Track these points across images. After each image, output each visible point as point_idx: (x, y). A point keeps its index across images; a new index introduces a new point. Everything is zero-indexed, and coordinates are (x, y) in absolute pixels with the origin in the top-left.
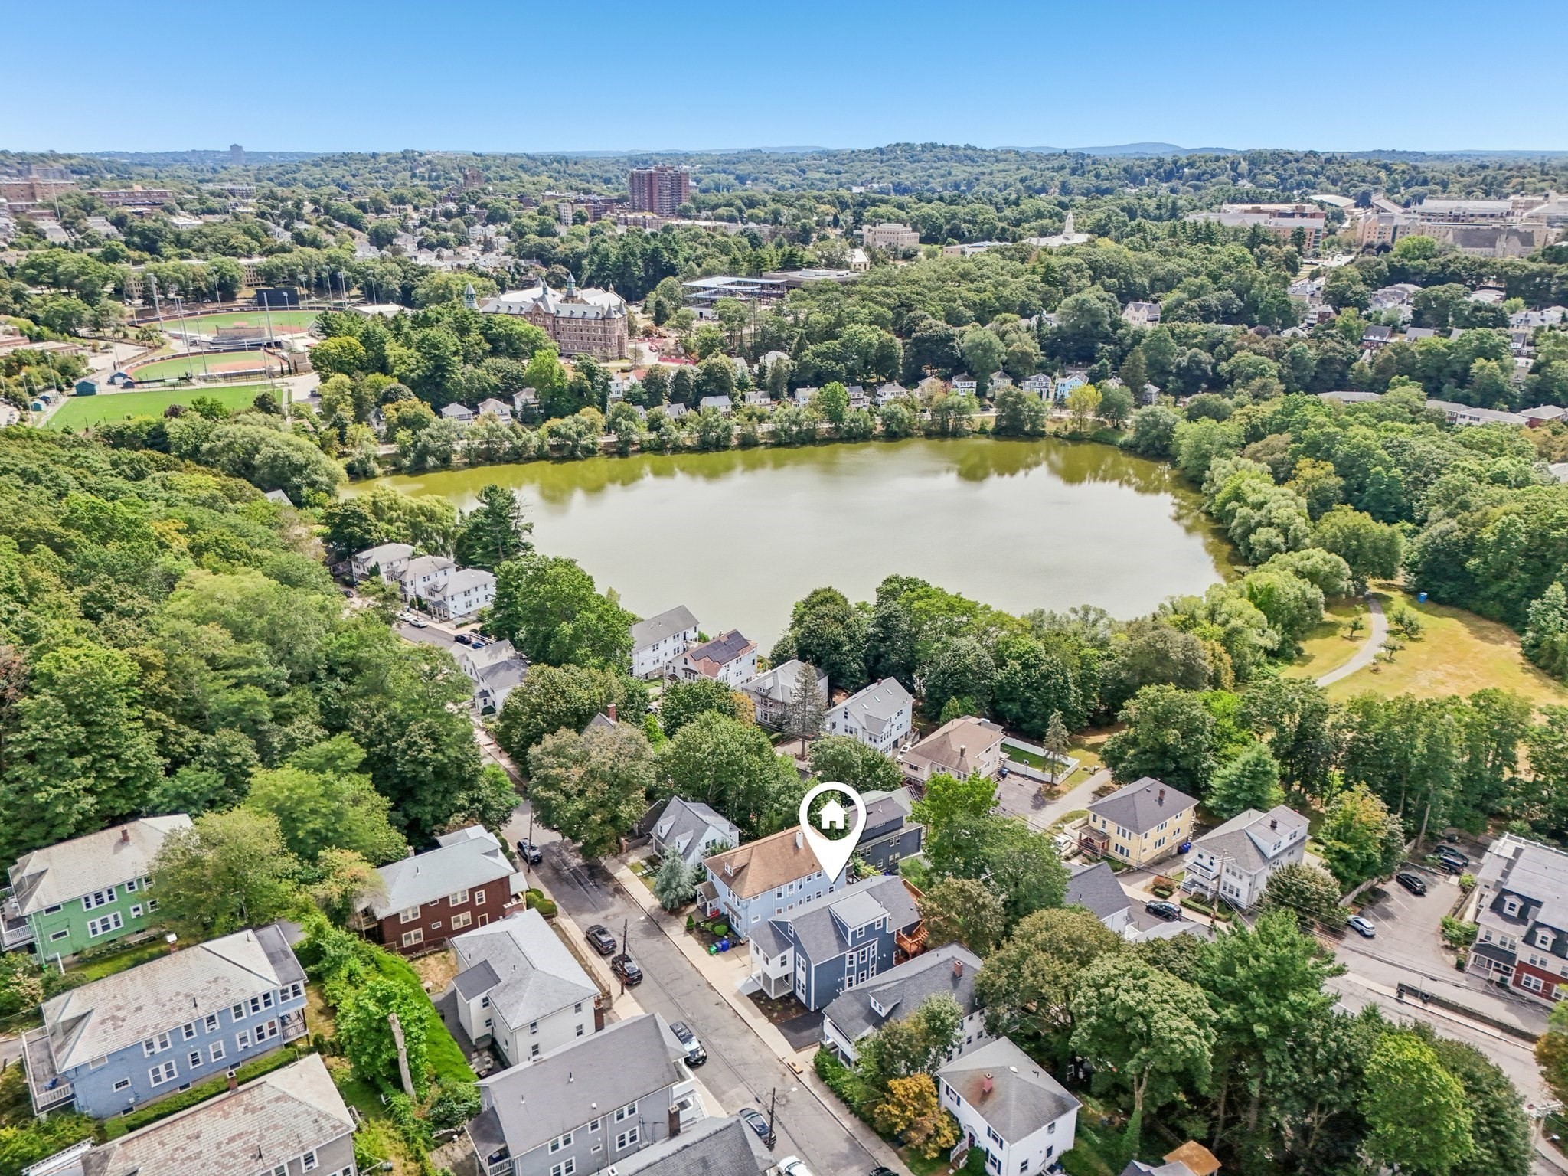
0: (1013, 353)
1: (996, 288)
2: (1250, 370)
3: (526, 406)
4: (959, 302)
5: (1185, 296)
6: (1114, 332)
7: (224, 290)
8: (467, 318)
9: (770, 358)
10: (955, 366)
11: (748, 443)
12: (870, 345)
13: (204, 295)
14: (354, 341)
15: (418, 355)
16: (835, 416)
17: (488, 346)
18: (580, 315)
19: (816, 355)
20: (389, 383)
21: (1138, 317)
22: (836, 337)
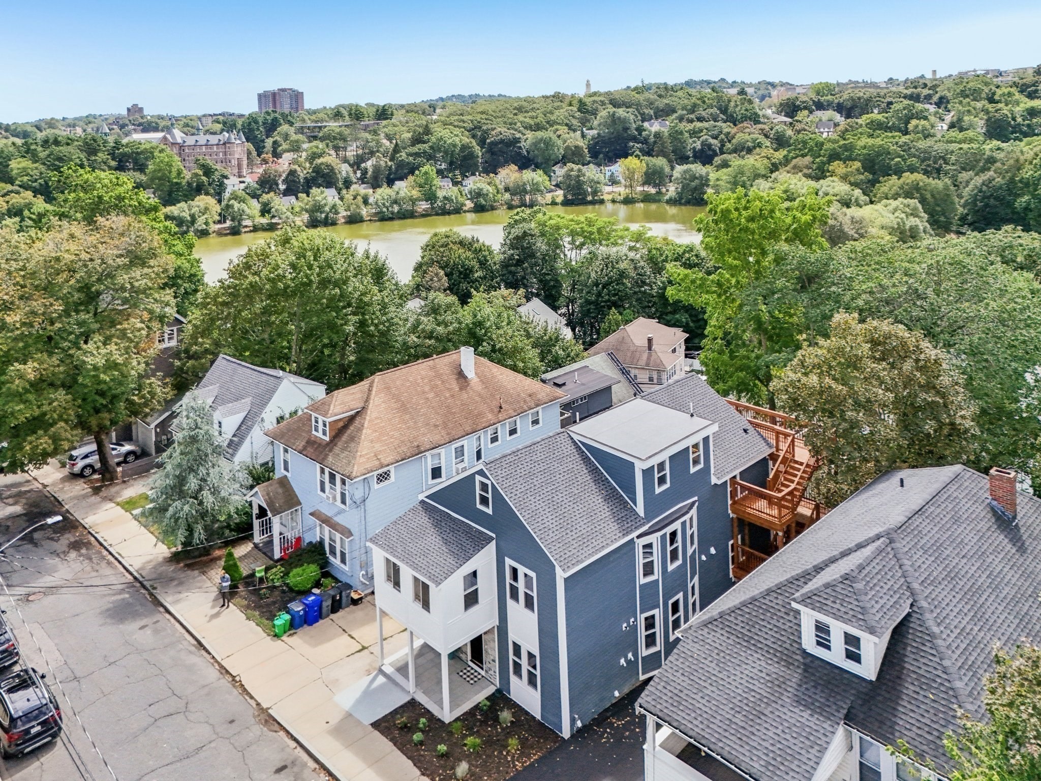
0: (568, 148)
1: (545, 115)
2: (750, 144)
4: (519, 124)
5: (685, 112)
6: (640, 134)
8: (95, 141)
9: (369, 164)
10: (525, 163)
11: (354, 220)
12: (455, 146)
16: (430, 197)
17: (114, 163)
18: (204, 142)
19: (410, 155)
21: (654, 127)
22: (424, 142)
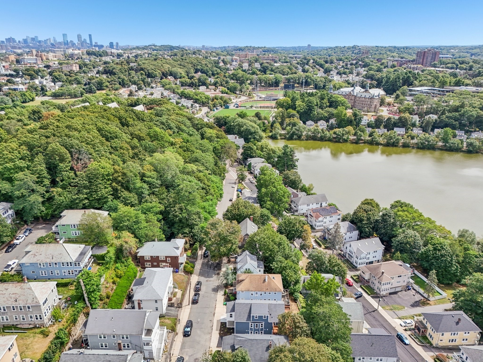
3: (332, 124)
7: (276, 84)
8: (325, 95)
9: (429, 117)
11: (405, 146)
13: (270, 85)
14: (289, 99)
15: (305, 105)
16: (446, 141)
17: (328, 104)
18: (363, 97)
20: (294, 112)
22: (458, 112)
